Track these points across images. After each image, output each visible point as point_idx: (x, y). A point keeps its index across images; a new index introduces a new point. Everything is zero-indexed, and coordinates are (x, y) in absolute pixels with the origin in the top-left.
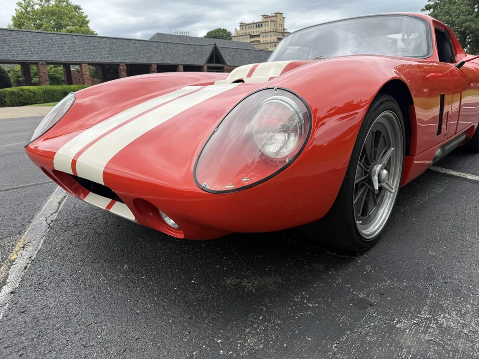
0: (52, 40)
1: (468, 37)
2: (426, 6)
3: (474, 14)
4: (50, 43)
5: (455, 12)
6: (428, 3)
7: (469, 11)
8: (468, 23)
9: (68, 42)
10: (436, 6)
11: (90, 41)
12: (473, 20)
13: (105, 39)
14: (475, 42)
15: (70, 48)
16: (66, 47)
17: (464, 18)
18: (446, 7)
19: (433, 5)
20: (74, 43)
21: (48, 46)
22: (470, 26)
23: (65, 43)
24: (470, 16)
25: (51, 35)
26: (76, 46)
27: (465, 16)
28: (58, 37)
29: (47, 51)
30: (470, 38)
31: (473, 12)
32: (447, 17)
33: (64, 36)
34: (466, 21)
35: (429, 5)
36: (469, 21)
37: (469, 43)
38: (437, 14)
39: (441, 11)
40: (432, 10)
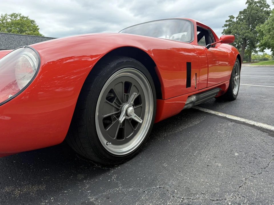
0: (14, 38)
1: (247, 41)
2: (224, 25)
3: (250, 30)
4: (12, 40)
5: (239, 28)
6: (226, 23)
7: (247, 28)
8: (246, 34)
9: (23, 39)
10: (230, 25)
11: (37, 39)
12: (249, 33)
13: (45, 38)
14: (251, 44)
15: (24, 43)
16: (22, 42)
17: (245, 31)
18: (235, 25)
19: (228, 24)
20: (27, 40)
21: (11, 42)
23: (22, 40)
24: (247, 30)
25: (13, 35)
26: (28, 42)
27: (245, 30)
28: (17, 37)
29: (10, 44)
30: (248, 42)
31: (249, 29)
32: (236, 30)
33: (21, 36)
35: (226, 24)
36: (247, 33)
37: (248, 44)
38: (231, 29)
39: (233, 28)
40: (228, 27)
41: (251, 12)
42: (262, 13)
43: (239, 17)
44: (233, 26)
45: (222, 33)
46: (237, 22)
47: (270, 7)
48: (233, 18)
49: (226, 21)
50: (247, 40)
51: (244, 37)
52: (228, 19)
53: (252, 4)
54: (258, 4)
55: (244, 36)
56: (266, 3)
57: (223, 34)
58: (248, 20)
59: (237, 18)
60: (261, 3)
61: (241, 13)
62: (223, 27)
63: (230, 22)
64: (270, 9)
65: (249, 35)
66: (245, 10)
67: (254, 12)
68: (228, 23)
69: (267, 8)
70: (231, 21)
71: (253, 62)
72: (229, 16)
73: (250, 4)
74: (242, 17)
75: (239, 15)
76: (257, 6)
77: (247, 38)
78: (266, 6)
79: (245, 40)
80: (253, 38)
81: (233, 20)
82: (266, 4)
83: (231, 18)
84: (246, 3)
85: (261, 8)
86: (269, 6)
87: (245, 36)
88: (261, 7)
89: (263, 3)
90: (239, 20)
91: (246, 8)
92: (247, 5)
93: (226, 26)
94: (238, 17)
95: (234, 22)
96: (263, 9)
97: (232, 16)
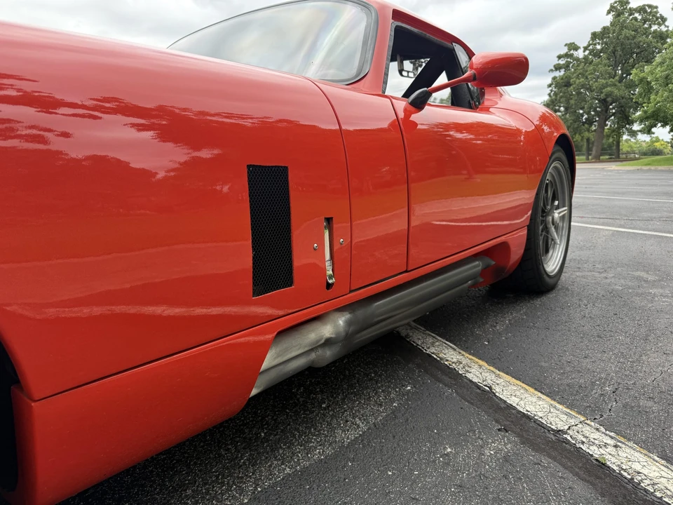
1: (611, 107)
2: (554, 66)
3: (617, 78)
5: (592, 74)
6: (557, 62)
7: (609, 73)
8: (609, 89)
10: (568, 66)
12: (615, 85)
14: (620, 114)
17: (604, 81)
18: (581, 67)
19: (564, 64)
22: (612, 92)
24: (611, 79)
27: (605, 79)
30: (614, 108)
31: (615, 75)
32: (582, 80)
34: (607, 85)
35: (559, 64)
36: (610, 85)
37: (614, 114)
38: (570, 76)
39: (574, 73)
40: (562, 72)
41: (620, 34)
42: (647, 37)
43: (591, 47)
44: (575, 70)
45: (550, 86)
46: (586, 58)
47: (667, 23)
48: (576, 48)
49: (559, 57)
50: (611, 105)
51: (602, 96)
52: (565, 50)
53: (623, 13)
54: (636, 15)
55: (602, 93)
56: (657, 12)
57: (551, 88)
58: (614, 53)
59: (585, 49)
60: (645, 11)
61: (594, 35)
62: (552, 70)
63: (569, 60)
64: (668, 27)
65: (616, 91)
66: (605, 28)
67: (627, 35)
68: (562, 62)
69: (659, 24)
70: (571, 56)
71: (626, 160)
72: (566, 45)
73: (618, 15)
74: (599, 47)
75: (591, 42)
76: (636, 19)
77: (609, 99)
78: (657, 19)
79: (604, 103)
80: (624, 100)
81: (575, 54)
82: (658, 15)
83: (570, 50)
84: (609, 12)
85: (646, 26)
86: (664, 20)
87: (606, 95)
88: (644, 23)
89: (651, 12)
90: (590, 54)
91: (608, 24)
92: (610, 17)
93: (557, 68)
94: (589, 45)
95: (577, 59)
96: (650, 27)
97: (574, 43)
